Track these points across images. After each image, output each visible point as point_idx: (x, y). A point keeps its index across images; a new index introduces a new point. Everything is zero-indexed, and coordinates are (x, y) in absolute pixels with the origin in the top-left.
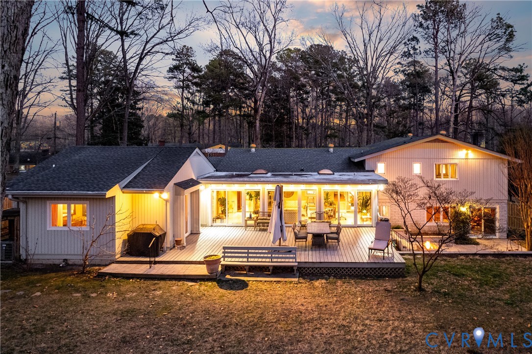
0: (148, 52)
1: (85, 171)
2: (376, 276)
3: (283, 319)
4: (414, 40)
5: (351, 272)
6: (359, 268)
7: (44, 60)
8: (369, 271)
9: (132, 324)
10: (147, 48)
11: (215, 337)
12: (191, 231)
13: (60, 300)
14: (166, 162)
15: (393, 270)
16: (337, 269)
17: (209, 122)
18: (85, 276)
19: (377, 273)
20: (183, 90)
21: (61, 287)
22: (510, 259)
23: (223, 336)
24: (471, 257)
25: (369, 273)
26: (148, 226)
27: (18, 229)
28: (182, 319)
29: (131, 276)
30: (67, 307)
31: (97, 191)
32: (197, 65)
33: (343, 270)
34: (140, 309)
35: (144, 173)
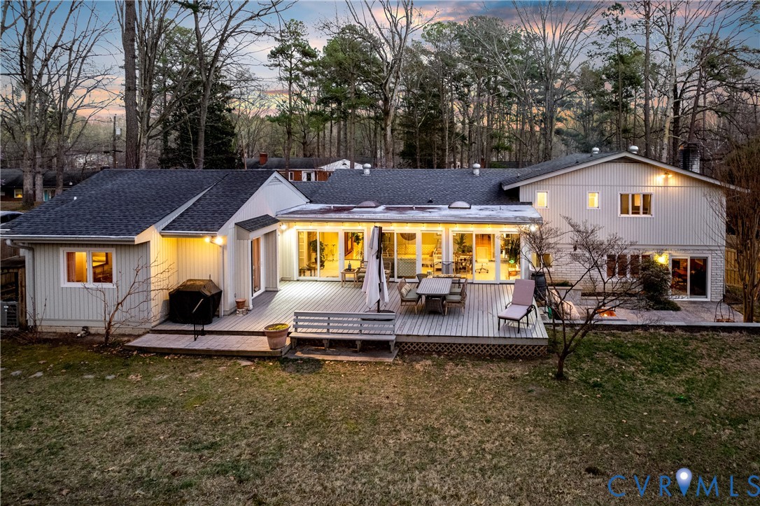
0: (231, 33)
1: (115, 206)
2: (506, 357)
3: (353, 416)
4: (616, 9)
5: (471, 351)
6: (482, 345)
7: (94, 43)
8: (496, 349)
9: (147, 419)
10: (230, 27)
11: (251, 440)
12: (266, 288)
13: (64, 384)
14: (228, 193)
15: (531, 348)
16: (451, 345)
17: (331, 127)
18: (106, 351)
19: (507, 352)
20: (291, 83)
21: (71, 366)
22: (708, 335)
23: (262, 439)
24: (652, 331)
25: (496, 352)
26: (198, 283)
27: (23, 284)
28: (215, 414)
29: (166, 351)
30: (71, 393)
31: (124, 234)
32: (309, 47)
33: (459, 347)
34: (165, 399)
35: (195, 209)
